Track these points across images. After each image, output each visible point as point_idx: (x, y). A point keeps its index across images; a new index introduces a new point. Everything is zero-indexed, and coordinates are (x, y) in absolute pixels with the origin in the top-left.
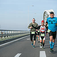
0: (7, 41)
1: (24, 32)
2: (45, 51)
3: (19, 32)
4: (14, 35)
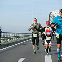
4: (17, 38)
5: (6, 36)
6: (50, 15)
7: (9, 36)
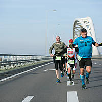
0: (8, 73)
1: (38, 58)
2: (76, 92)
3: (30, 58)
4: (21, 63)
5: (2, 61)
6: (75, 25)
7: (8, 60)
